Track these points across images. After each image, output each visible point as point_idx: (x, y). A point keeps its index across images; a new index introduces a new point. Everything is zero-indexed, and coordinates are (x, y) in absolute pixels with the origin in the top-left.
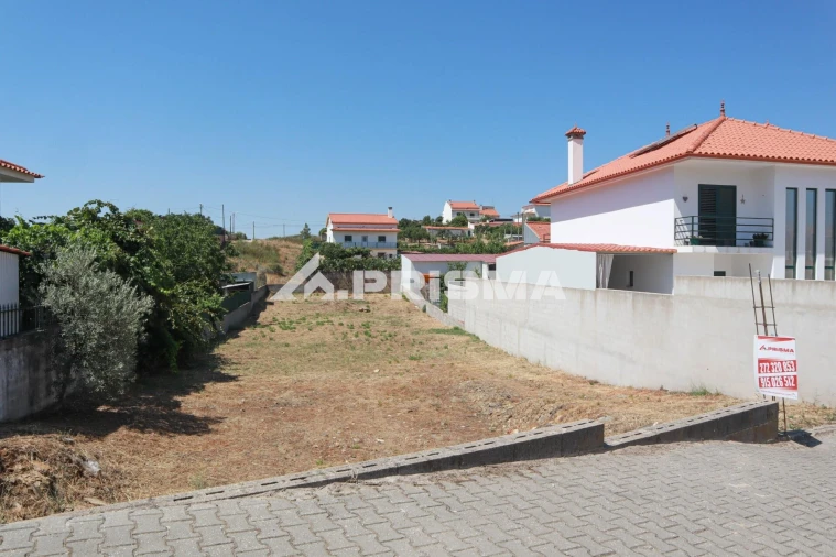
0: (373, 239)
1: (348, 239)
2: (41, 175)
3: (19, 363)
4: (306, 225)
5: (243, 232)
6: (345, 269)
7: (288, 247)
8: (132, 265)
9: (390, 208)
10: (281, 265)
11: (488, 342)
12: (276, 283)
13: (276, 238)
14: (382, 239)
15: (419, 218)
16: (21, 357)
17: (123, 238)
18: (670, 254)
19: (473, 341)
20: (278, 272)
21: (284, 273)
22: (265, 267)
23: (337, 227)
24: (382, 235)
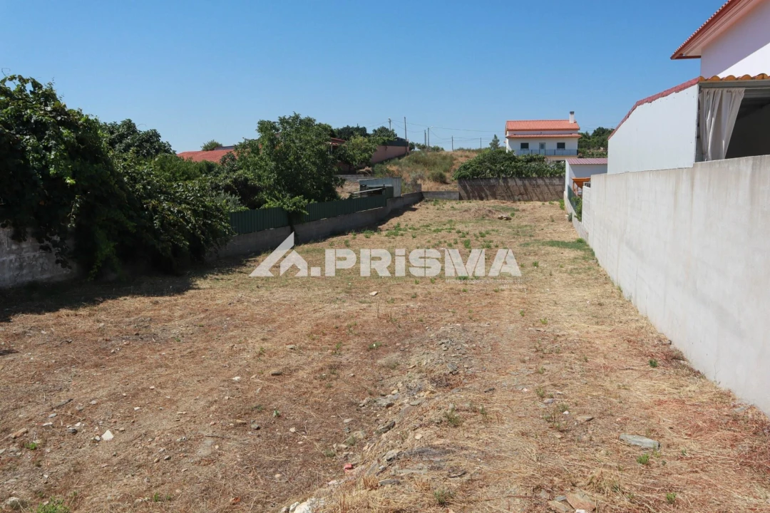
0: (551, 146)
1: (525, 146)
4: (495, 137)
6: (503, 176)
7: (466, 157)
9: (572, 113)
10: (447, 174)
11: (600, 262)
12: (434, 190)
13: (462, 150)
14: (561, 146)
19: (584, 258)
20: (441, 179)
21: (448, 181)
22: (428, 173)
23: (513, 135)
24: (561, 141)
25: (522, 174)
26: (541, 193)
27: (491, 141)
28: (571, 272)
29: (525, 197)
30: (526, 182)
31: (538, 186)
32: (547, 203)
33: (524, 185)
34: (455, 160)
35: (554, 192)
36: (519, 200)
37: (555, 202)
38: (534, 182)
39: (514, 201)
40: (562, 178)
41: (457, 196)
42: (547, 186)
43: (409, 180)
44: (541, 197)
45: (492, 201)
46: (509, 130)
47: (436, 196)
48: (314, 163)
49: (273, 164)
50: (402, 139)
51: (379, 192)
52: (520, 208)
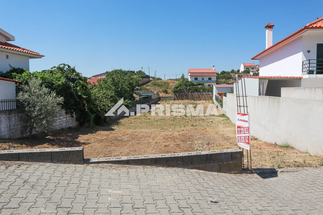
0: (206, 79)
1: (196, 79)
2: (44, 55)
3: (16, 119)
4: (183, 74)
5: (160, 77)
6: (190, 91)
7: (173, 82)
8: (72, 86)
9: (214, 66)
10: (168, 90)
11: (231, 121)
12: (164, 96)
13: (170, 79)
14: (210, 79)
15: (230, 70)
16: (17, 117)
17: (70, 77)
18: (300, 79)
19: (226, 120)
20: (166, 92)
21: (168, 92)
22: (161, 90)
23: (192, 75)
24: (210, 77)
25: (198, 90)
26: (205, 97)
27: (181, 76)
28: (224, 124)
29: (199, 99)
30: (199, 93)
31: (203, 95)
32: (207, 101)
33: (198, 95)
34: (169, 84)
35: (209, 97)
36: (197, 100)
37: (210, 101)
38: (202, 93)
39: (195, 100)
40: (212, 91)
41: (173, 98)
42: (207, 95)
43: (155, 93)
44: (204, 99)
45: (187, 100)
46: (190, 73)
47: (165, 99)
48: (128, 87)
49: (114, 87)
50: (148, 76)
51: (147, 97)
52: (198, 103)
